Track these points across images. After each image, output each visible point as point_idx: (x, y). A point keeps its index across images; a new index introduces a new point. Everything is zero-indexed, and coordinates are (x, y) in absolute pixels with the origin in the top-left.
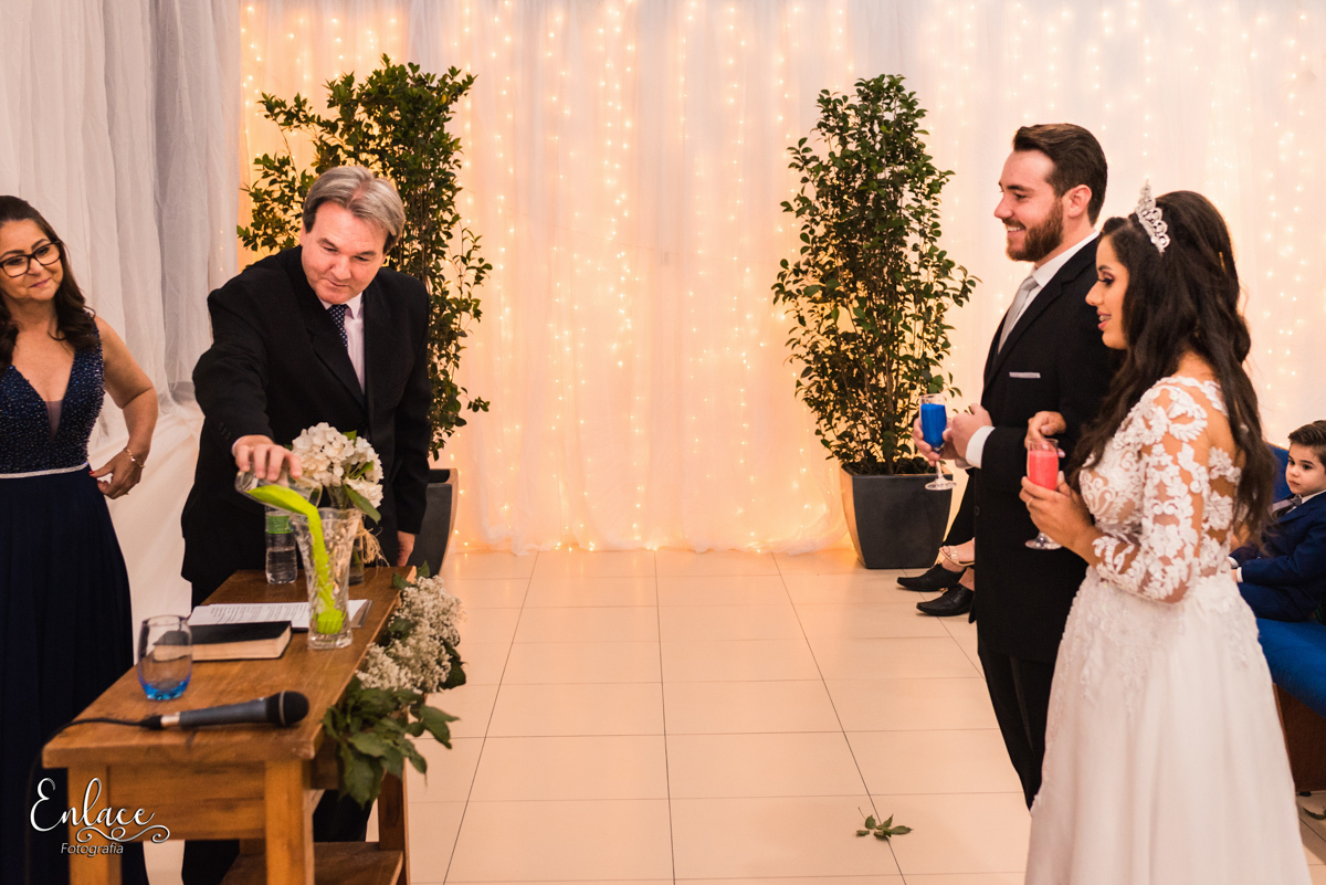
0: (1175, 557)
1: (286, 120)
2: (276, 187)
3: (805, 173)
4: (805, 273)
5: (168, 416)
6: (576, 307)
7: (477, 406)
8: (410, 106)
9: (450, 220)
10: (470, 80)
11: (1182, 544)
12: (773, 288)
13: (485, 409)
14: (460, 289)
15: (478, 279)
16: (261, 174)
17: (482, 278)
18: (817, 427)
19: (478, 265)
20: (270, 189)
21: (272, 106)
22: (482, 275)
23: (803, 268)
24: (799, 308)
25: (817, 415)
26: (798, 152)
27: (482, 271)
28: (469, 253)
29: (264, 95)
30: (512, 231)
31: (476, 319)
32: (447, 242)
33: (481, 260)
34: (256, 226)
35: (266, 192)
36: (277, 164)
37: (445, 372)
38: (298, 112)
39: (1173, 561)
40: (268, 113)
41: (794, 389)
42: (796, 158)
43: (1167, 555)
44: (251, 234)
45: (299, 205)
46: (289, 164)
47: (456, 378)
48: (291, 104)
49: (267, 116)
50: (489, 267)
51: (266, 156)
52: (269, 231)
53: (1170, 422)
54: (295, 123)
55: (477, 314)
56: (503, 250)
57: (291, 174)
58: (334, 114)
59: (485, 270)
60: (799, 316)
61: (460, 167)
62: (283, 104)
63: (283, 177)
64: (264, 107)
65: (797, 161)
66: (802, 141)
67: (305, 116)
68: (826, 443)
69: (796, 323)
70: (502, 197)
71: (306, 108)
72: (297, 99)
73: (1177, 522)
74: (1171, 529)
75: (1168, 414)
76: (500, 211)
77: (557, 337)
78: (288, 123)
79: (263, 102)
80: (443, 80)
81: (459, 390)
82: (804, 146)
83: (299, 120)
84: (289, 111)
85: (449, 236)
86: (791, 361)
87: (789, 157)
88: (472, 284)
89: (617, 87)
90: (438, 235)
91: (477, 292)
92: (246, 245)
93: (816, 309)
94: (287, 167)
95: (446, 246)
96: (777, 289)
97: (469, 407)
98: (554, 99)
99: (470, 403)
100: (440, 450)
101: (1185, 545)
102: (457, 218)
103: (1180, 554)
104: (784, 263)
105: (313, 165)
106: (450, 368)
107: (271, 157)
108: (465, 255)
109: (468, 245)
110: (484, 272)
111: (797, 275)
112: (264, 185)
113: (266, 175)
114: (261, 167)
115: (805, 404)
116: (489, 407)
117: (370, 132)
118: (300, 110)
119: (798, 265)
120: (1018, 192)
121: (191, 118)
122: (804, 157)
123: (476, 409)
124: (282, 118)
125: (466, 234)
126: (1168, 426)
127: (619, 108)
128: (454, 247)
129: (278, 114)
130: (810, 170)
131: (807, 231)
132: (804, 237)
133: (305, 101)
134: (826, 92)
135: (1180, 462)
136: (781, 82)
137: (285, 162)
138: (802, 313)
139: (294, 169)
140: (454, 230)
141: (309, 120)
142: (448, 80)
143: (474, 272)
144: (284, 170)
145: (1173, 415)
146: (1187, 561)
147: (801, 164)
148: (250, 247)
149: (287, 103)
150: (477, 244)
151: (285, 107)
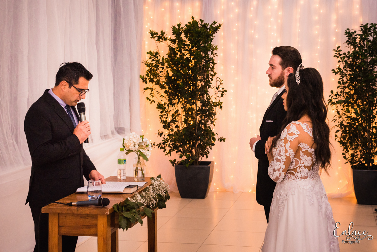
0: (277, 170)
1: (158, 39)
2: (154, 62)
3: (339, 59)
4: (340, 95)
5: (114, 138)
6: (258, 106)
7: (221, 140)
8: (197, 35)
9: (213, 74)
10: (220, 25)
11: (280, 167)
12: (328, 101)
13: (224, 141)
14: (216, 98)
15: (222, 95)
16: (149, 57)
17: (223, 95)
18: (343, 152)
19: (222, 90)
20: (152, 63)
21: (153, 34)
22: (223, 94)
23: (339, 93)
24: (337, 108)
25: (343, 148)
26: (337, 51)
27: (223, 92)
28: (219, 86)
29: (150, 31)
30: (236, 78)
31: (221, 109)
32: (211, 82)
33: (223, 89)
34: (147, 75)
35: (150, 64)
36: (154, 54)
37: (210, 128)
38: (162, 36)
39: (276, 171)
40: (152, 37)
41: (335, 138)
42: (336, 53)
43: (275, 169)
44: (145, 78)
45: (161, 68)
46: (158, 54)
47: (214, 130)
48: (159, 33)
49: (151, 38)
50: (226, 91)
51: (150, 51)
52: (152, 77)
53: (287, 134)
54: (161, 40)
55: (221, 107)
56: (233, 85)
57: (159, 57)
58: (174, 37)
59: (224, 92)
60: (337, 111)
61: (217, 56)
62: (157, 34)
63: (156, 59)
64: (150, 35)
65: (336, 55)
66: (338, 47)
67: (164, 38)
68: (345, 158)
69: (336, 114)
70: (233, 67)
71: (165, 35)
72: (162, 32)
73: (280, 162)
74: (278, 163)
75: (288, 132)
76: (232, 71)
77: (251, 117)
78: (158, 40)
79: (150, 33)
80: (211, 26)
81: (215, 134)
82: (339, 49)
83: (162, 39)
84: (159, 36)
85: (212, 80)
86: (334, 128)
87: (334, 53)
88: (220, 97)
89: (275, 27)
90: (208, 79)
91: (222, 100)
92: (143, 82)
93: (344, 109)
94: (158, 55)
95: (211, 83)
96: (329, 101)
97: (219, 140)
98: (253, 32)
99: (219, 139)
100: (208, 155)
101: (280, 168)
102: (215, 74)
103: (278, 170)
104: (332, 92)
105: (167, 54)
106: (212, 126)
107: (152, 52)
108: (217, 87)
109: (219, 83)
110: (224, 93)
111: (336, 96)
112: (150, 61)
113: (151, 58)
114: (149, 55)
115: (339, 143)
116: (225, 140)
117: (186, 43)
118: (163, 36)
119: (337, 93)
120: (272, 66)
121: (125, 39)
122: (339, 53)
123: (221, 141)
124: (156, 38)
125: (218, 79)
126: (287, 135)
127: (276, 35)
128: (214, 83)
129: (155, 37)
130: (341, 58)
131: (340, 80)
132: (339, 82)
133: (164, 33)
134: (348, 29)
135: (286, 146)
136: (335, 25)
137: (157, 53)
138: (339, 110)
139: (160, 56)
140: (214, 78)
141: (166, 39)
142: (213, 26)
143: (221, 92)
144: (157, 56)
145: (289, 133)
146: (280, 172)
147: (338, 56)
148: (144, 82)
149: (158, 33)
150: (222, 83)
151: (158, 35)
